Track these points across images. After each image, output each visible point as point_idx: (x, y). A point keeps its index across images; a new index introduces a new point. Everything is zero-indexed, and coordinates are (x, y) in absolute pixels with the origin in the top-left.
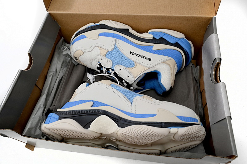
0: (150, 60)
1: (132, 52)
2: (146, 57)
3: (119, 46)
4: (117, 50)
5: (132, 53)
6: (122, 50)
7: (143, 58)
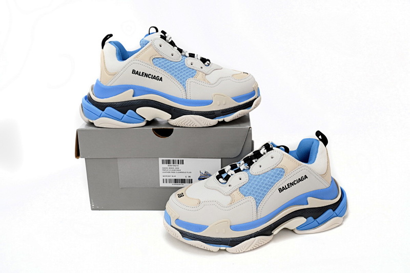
2: (140, 75)
3: (179, 86)
4: (181, 79)
6: (173, 81)
7: (143, 73)
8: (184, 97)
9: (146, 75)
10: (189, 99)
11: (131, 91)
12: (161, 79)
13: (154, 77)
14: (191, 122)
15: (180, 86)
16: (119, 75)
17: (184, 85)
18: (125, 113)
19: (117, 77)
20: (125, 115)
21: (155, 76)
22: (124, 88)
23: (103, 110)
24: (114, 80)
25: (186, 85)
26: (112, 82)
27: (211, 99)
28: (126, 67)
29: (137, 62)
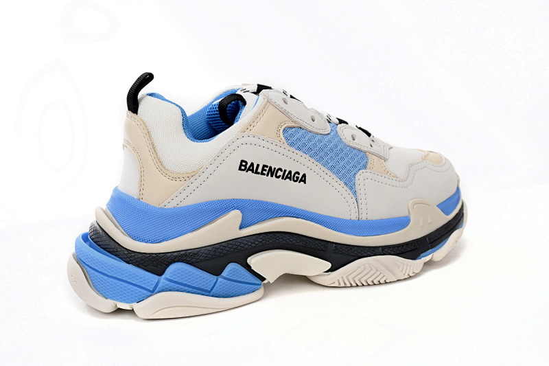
0: (241, 165)
1: (301, 181)
2: (257, 173)
3: (342, 191)
4: (344, 175)
5: (300, 176)
7: (264, 166)
8: (354, 217)
9: (272, 172)
10: (364, 219)
11: (235, 216)
12: (304, 179)
13: (289, 176)
14: (378, 273)
15: (346, 191)
16: (204, 177)
17: (351, 189)
18: (217, 272)
19: (196, 183)
20: (220, 279)
21: (290, 172)
22: (217, 209)
23: (160, 273)
24: (189, 190)
25: (357, 187)
26: (181, 197)
27: (406, 214)
28: (224, 156)
29: (251, 140)
